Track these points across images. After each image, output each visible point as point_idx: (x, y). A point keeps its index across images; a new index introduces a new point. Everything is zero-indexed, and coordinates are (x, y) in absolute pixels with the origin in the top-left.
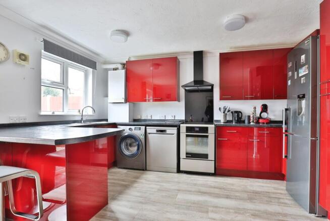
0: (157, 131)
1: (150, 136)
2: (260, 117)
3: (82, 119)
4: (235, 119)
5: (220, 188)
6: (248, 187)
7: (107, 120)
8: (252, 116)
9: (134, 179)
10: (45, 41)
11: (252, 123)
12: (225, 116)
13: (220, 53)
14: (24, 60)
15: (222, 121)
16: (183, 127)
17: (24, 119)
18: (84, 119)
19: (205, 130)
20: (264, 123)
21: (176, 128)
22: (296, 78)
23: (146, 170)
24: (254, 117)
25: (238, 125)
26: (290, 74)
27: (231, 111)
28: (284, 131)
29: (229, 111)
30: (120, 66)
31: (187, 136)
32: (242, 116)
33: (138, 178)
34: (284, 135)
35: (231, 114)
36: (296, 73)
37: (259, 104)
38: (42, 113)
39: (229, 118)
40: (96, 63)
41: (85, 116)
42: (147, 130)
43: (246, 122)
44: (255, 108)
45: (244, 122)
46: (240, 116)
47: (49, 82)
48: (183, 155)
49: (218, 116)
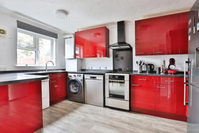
0: (91, 77)
1: (86, 81)
2: (169, 69)
3: (46, 69)
4: (148, 70)
5: (129, 124)
6: (153, 125)
7: (65, 70)
8: (162, 68)
9: (72, 110)
10: (18, 21)
11: (162, 74)
12: (141, 67)
13: (135, 21)
14: (3, 34)
15: (138, 71)
16: (107, 75)
17: (4, 69)
18: (48, 68)
19: (122, 78)
20: (171, 74)
21: (103, 76)
22: (194, 32)
23: (84, 103)
24: (164, 68)
25: (151, 75)
26: (190, 30)
27: (146, 64)
28: (185, 81)
29: (144, 64)
30: (72, 36)
31: (110, 82)
32: (154, 68)
33: (75, 108)
34: (185, 85)
35: (146, 66)
36: (194, 28)
37: (167, 58)
38: (18, 65)
39: (144, 69)
40: (57, 34)
41: (49, 67)
42: (85, 76)
43: (157, 72)
44: (164, 61)
45: (155, 72)
46: (152, 68)
47: (25, 47)
48: (107, 95)
49: (136, 68)
